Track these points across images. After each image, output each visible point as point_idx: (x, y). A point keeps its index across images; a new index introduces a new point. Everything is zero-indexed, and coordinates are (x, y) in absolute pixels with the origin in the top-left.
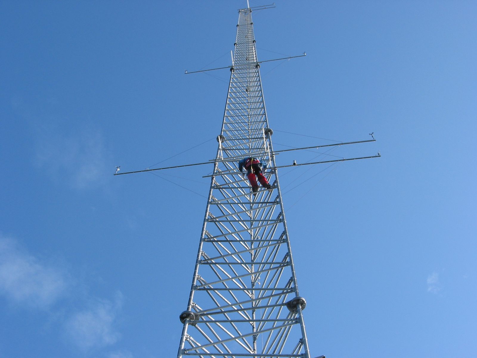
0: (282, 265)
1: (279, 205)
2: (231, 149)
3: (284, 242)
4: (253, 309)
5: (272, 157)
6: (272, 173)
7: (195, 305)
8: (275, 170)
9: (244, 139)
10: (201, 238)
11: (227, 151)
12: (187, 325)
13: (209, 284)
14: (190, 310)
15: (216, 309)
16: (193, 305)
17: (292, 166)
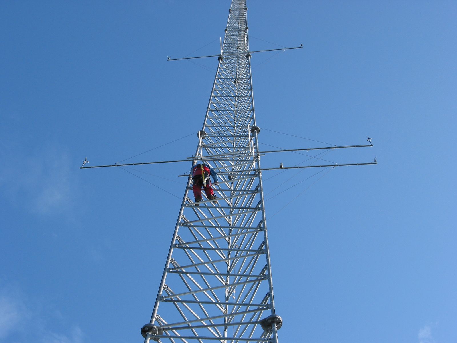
0: (259, 278)
1: (261, 211)
2: (213, 147)
3: (263, 253)
4: (225, 326)
5: (257, 157)
6: (256, 176)
7: (160, 318)
8: (259, 172)
9: (228, 136)
10: (172, 243)
11: (208, 148)
12: (149, 340)
13: (177, 295)
14: (153, 323)
15: (182, 323)
16: (157, 318)
17: (278, 169)
